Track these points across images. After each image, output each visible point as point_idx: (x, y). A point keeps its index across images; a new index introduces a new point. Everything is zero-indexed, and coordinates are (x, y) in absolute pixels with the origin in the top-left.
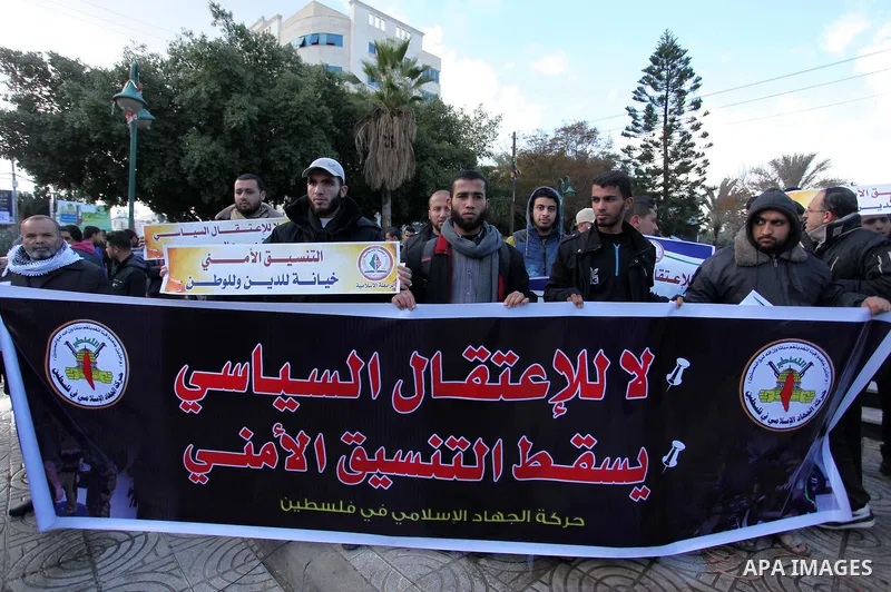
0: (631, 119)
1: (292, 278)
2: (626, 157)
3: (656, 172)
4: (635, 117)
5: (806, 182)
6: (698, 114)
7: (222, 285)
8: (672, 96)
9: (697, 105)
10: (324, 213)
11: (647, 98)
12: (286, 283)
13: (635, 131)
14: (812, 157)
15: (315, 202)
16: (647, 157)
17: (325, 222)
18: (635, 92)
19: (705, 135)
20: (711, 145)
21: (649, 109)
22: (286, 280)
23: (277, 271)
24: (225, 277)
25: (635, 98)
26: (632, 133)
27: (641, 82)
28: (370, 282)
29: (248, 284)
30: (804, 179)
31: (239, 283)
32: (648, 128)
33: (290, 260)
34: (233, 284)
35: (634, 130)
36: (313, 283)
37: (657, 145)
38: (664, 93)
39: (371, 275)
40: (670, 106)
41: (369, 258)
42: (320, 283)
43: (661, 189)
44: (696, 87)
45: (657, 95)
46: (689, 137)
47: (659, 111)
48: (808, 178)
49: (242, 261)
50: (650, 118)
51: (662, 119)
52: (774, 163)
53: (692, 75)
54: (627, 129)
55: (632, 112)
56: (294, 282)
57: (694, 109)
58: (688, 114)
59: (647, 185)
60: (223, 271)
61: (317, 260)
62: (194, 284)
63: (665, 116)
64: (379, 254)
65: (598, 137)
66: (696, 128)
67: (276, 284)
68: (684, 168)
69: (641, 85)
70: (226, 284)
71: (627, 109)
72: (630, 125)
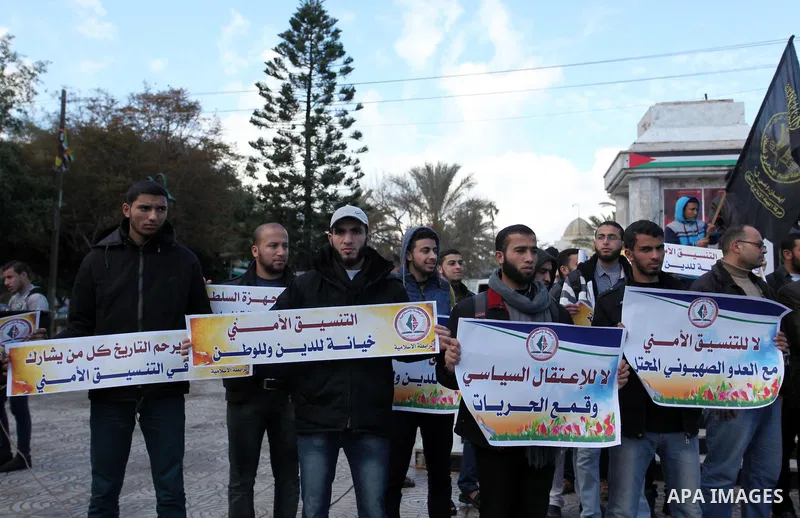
0: (264, 101)
1: (326, 343)
2: (256, 154)
3: (295, 180)
4: (269, 98)
5: (451, 200)
6: (350, 106)
7: (252, 355)
8: (317, 78)
9: (349, 94)
10: (350, 264)
11: (285, 75)
12: (321, 349)
13: (269, 118)
14: (455, 169)
15: (342, 253)
16: (283, 158)
17: (351, 274)
18: (269, 64)
19: (357, 136)
20: (365, 149)
21: (286, 90)
22: (320, 345)
23: (309, 336)
24: (254, 345)
25: (267, 72)
26: (264, 121)
27: (276, 50)
28: (409, 344)
29: (280, 352)
30: (448, 197)
31: (270, 351)
32: (285, 117)
33: (323, 325)
34: (264, 352)
35: (265, 116)
36: (350, 347)
37: (296, 141)
38: (306, 71)
39: (409, 336)
40: (315, 91)
41: (405, 319)
42: (357, 347)
43: (303, 203)
44: (346, 71)
45: (297, 71)
46: (339, 136)
47: (300, 94)
48: (453, 195)
49: (271, 329)
50: (288, 102)
51: (304, 106)
52: (415, 173)
53: (342, 53)
54: (256, 113)
55: (264, 91)
56: (329, 347)
57: (345, 100)
58: (337, 105)
59: (283, 196)
60: (252, 340)
61: (351, 323)
62: (221, 354)
63: (308, 102)
64: (416, 315)
65: (202, 116)
66: (346, 124)
67: (310, 350)
68: (333, 177)
69: (278, 55)
70: (256, 353)
71: (258, 85)
72: (261, 109)
